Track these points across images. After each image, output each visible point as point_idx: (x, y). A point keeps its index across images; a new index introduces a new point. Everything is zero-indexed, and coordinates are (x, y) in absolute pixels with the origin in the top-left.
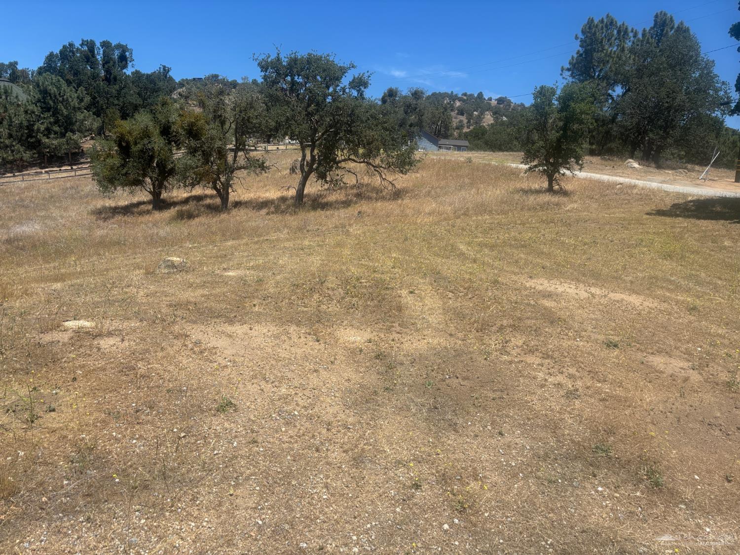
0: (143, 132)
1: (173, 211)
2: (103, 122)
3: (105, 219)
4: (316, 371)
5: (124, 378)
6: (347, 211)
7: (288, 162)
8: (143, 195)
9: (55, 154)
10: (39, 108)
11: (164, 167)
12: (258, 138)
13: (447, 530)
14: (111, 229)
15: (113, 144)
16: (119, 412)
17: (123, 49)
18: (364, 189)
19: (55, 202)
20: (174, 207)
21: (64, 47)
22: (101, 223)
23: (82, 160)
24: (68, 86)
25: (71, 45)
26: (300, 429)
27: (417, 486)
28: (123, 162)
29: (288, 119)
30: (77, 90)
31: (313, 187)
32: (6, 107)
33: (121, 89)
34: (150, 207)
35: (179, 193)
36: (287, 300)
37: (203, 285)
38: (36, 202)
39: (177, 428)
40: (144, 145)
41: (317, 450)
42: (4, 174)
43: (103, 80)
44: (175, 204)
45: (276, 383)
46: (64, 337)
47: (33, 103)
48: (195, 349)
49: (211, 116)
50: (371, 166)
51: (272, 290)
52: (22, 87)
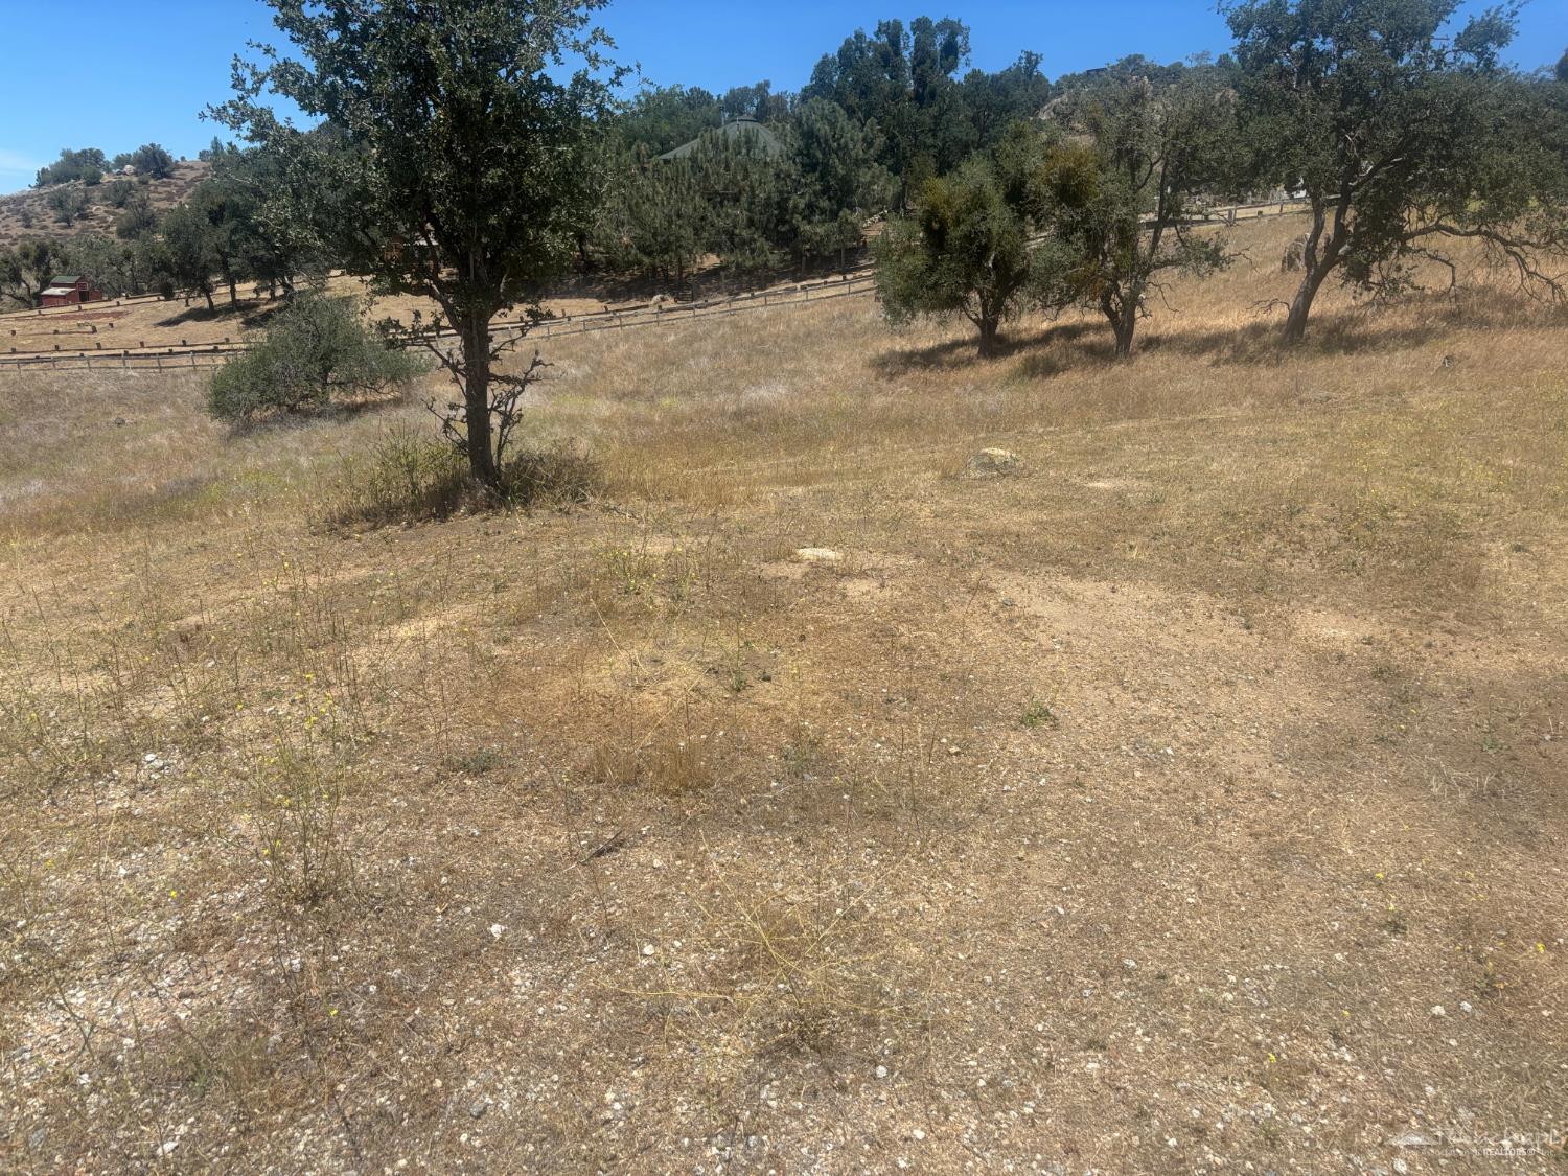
0: (973, 199)
1: (1017, 359)
2: (905, 184)
3: (891, 377)
4: (1228, 683)
5: (875, 646)
6: (1414, 354)
7: (1283, 242)
8: (963, 329)
9: (819, 252)
10: (799, 168)
11: (1009, 268)
12: (1218, 193)
13: (1440, 1017)
14: (900, 396)
15: (916, 226)
16: (860, 697)
17: (952, 29)
18: (1475, 299)
19: (813, 343)
20: (1020, 352)
21: (848, 42)
22: (883, 383)
23: (863, 262)
24: (849, 119)
25: (859, 36)
26: (1170, 780)
27: (1397, 926)
28: (931, 263)
29: (1286, 143)
30: (864, 125)
31: (1334, 300)
32: (746, 170)
33: (942, 113)
34: (975, 351)
35: (1031, 321)
36: (1202, 544)
37: (1040, 505)
38: (783, 344)
39: (947, 738)
40: (973, 225)
41: (1197, 822)
42: (737, 294)
43: (910, 100)
44: (1021, 345)
45: (1143, 694)
46: (796, 572)
47: (789, 158)
48: (1002, 615)
49: (1111, 153)
50: (1497, 244)
51: (1176, 521)
52: (775, 128)
